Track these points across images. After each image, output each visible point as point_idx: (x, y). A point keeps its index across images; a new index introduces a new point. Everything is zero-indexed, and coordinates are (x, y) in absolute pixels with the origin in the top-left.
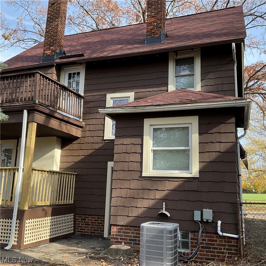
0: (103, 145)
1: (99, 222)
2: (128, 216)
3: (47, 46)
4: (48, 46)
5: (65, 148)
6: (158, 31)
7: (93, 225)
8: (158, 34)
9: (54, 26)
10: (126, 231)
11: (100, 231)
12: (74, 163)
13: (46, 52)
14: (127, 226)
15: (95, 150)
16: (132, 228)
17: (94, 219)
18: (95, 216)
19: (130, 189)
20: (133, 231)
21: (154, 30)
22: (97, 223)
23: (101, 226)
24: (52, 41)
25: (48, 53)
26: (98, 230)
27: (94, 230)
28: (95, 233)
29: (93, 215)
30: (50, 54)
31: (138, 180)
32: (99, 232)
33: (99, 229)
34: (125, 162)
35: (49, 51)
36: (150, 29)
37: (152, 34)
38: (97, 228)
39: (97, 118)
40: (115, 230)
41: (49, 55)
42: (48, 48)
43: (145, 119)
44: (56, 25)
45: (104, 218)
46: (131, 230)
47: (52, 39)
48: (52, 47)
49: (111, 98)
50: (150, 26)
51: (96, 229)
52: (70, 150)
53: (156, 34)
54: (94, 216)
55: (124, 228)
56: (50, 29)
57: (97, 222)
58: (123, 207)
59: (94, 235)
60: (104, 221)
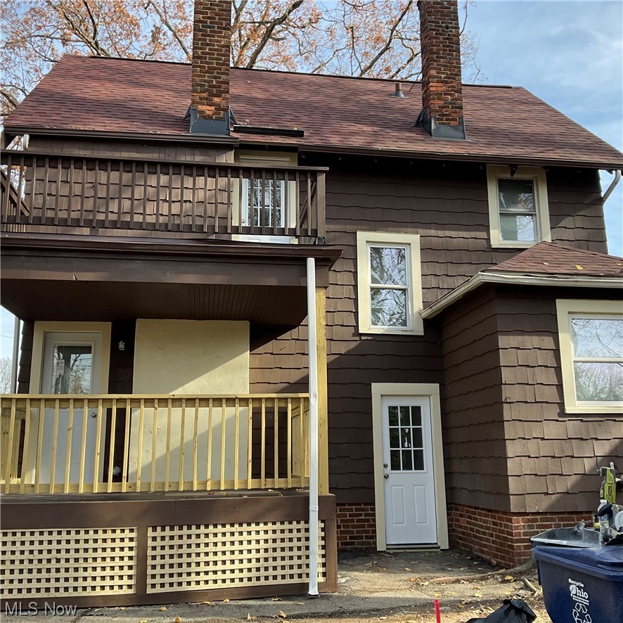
0: (357, 346)
1: (361, 518)
2: (547, 494)
3: (201, 92)
4: (205, 95)
5: (260, 350)
6: (455, 115)
7: (348, 526)
8: (455, 120)
9: (216, 47)
10: (544, 523)
11: (366, 537)
12: (287, 384)
13: (200, 107)
14: (546, 513)
15: (337, 356)
16: (554, 516)
17: (348, 513)
18: (349, 505)
19: (543, 439)
20: (557, 522)
21: (447, 111)
22: (358, 521)
23: (368, 527)
24: (215, 83)
25: (208, 113)
26: (362, 537)
27: (351, 538)
28: (353, 543)
29: (345, 505)
30: (213, 114)
31: (557, 421)
32: (364, 540)
33: (364, 535)
34: (528, 384)
35: (208, 107)
36: (439, 107)
37: (444, 118)
38: (358, 532)
39: (337, 284)
40: (522, 524)
41: (210, 117)
42: (207, 99)
43: (557, 301)
44: (223, 46)
45: (374, 509)
46: (553, 520)
47: (215, 77)
48: (216, 100)
49: (367, 242)
50: (439, 99)
51: (355, 535)
52: (272, 354)
53: (451, 120)
54: (347, 507)
55: (538, 517)
56: (207, 50)
57: (356, 518)
58: (533, 476)
59: (352, 548)
60: (374, 515)
